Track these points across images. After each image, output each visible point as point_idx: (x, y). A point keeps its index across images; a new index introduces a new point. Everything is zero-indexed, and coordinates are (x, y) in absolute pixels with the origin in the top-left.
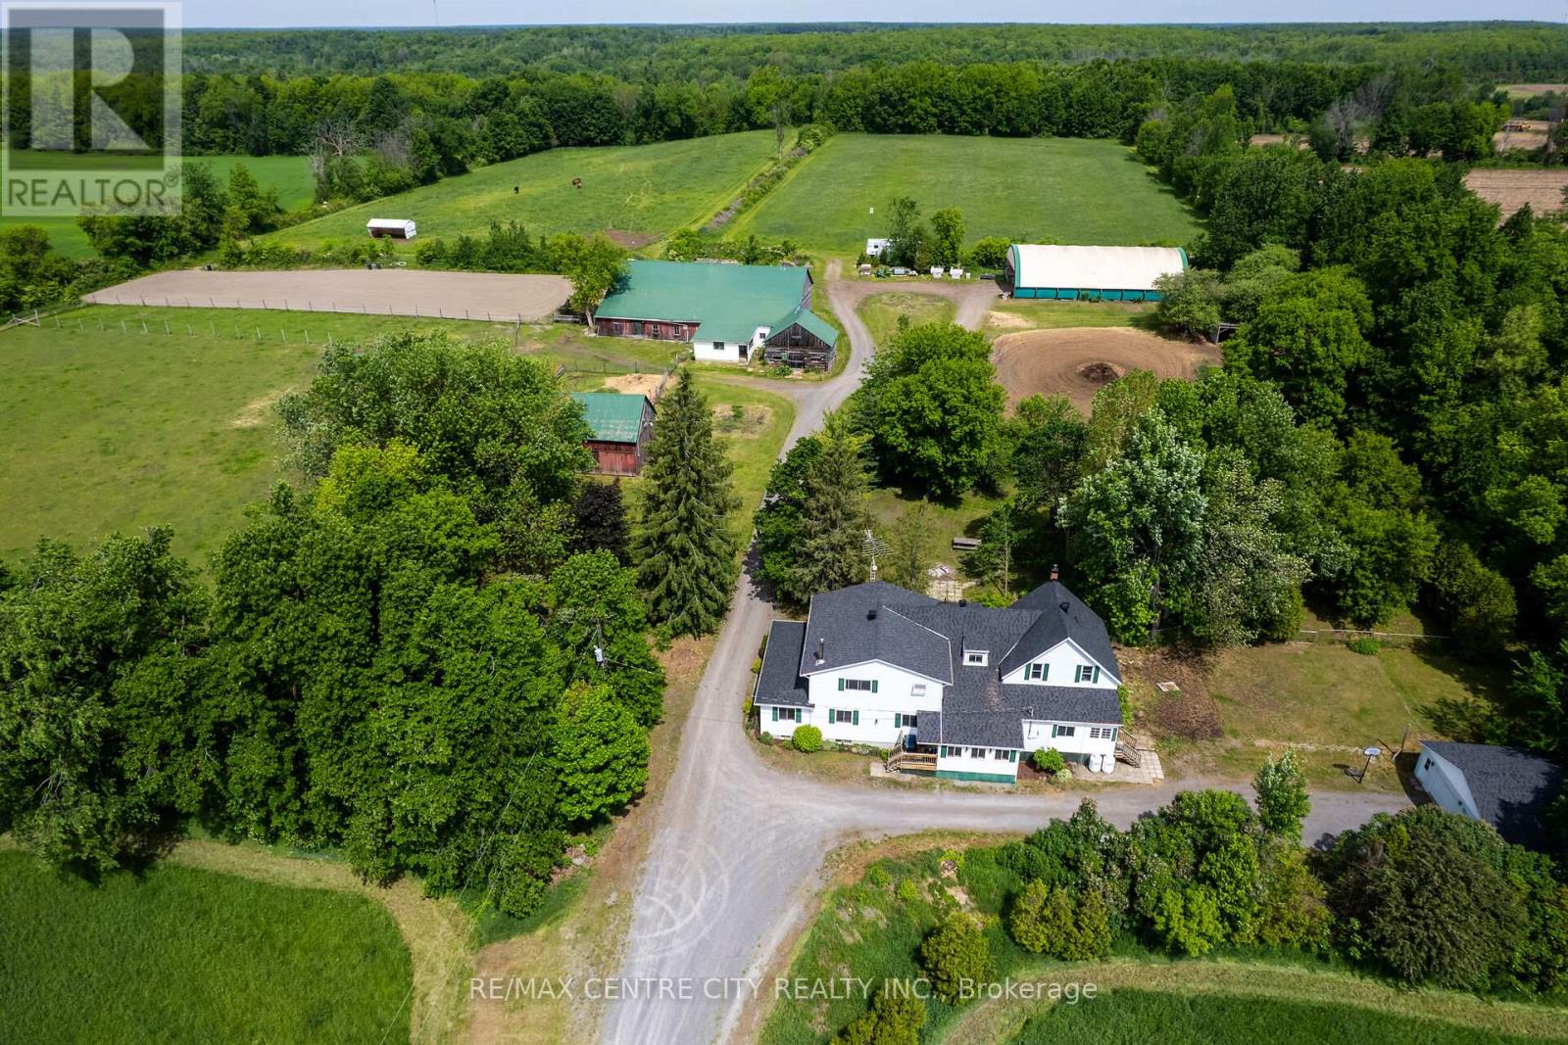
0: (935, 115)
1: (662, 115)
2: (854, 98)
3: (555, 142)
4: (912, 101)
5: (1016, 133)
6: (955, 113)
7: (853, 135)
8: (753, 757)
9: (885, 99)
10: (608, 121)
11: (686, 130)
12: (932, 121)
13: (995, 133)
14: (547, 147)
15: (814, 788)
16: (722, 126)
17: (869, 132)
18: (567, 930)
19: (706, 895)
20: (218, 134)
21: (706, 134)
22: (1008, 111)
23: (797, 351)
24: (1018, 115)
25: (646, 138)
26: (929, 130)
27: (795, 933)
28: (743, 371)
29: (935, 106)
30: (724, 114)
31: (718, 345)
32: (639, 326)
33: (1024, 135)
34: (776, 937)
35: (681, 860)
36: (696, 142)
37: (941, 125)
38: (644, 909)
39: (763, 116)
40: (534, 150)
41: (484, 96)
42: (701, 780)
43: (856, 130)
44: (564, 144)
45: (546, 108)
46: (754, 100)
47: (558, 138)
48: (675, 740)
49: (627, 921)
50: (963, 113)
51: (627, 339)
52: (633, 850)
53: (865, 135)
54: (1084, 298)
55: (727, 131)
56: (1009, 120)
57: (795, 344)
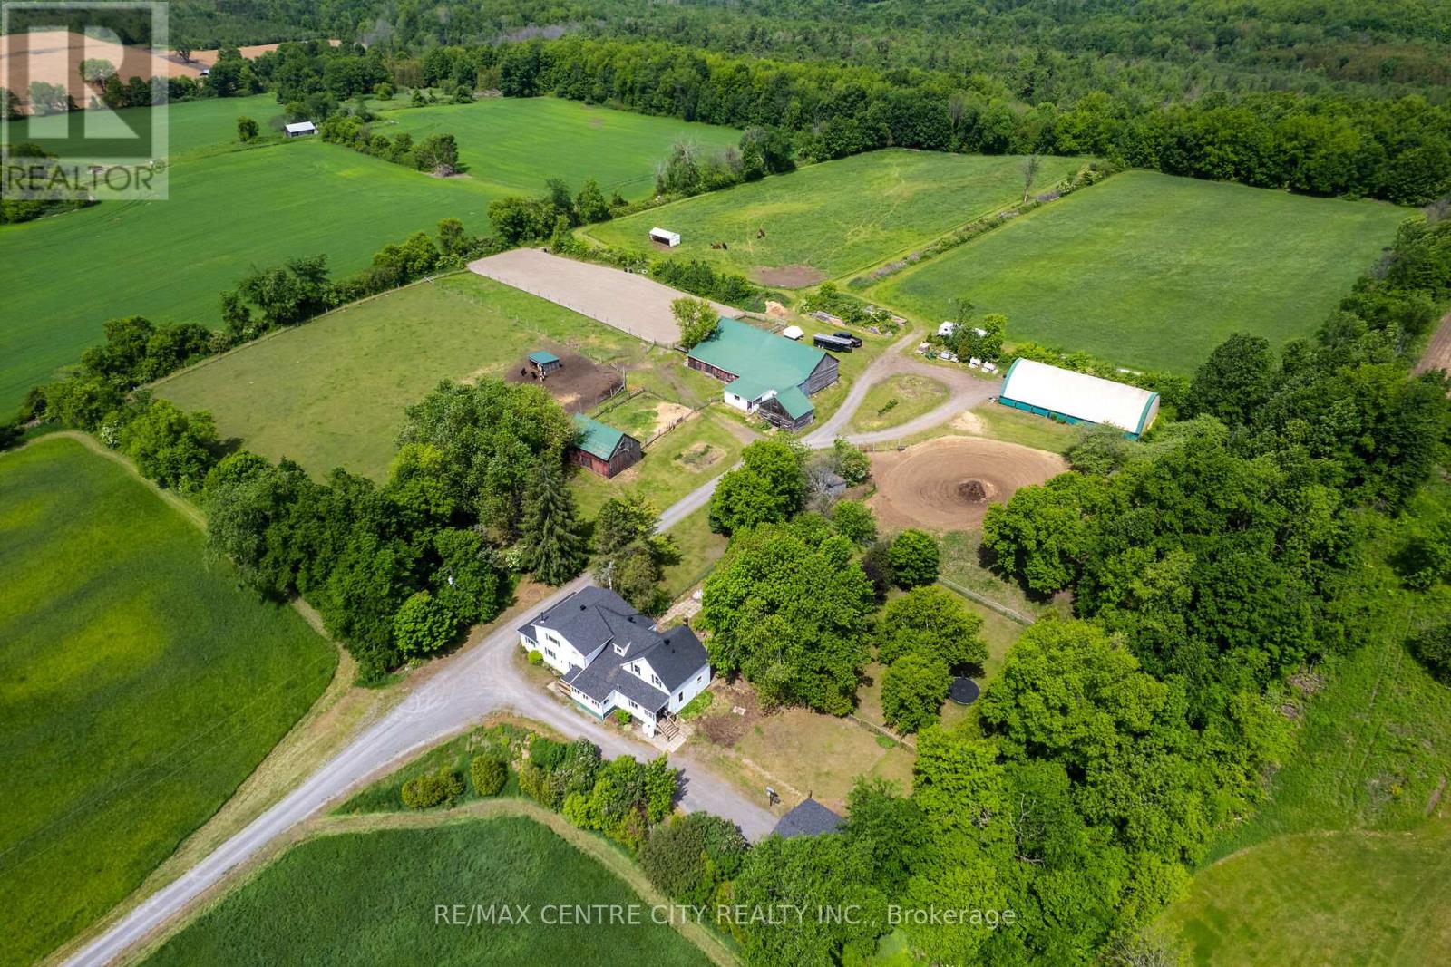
0: (1234, 163)
1: (980, 132)
2: (1156, 137)
3: (890, 142)
4: (1209, 148)
5: (1314, 192)
6: (1253, 164)
7: (1151, 172)
8: (510, 655)
9: (1181, 143)
10: (937, 129)
11: (997, 147)
12: (1230, 168)
13: (1296, 190)
14: (884, 146)
15: (518, 680)
16: (1031, 146)
17: (1163, 171)
18: (382, 693)
19: (436, 704)
20: (667, 102)
21: (1014, 152)
22: (1308, 170)
23: (775, 415)
24: (1321, 174)
25: (964, 148)
26: (1226, 177)
27: (451, 735)
28: (743, 420)
29: (1237, 154)
30: (1035, 137)
31: (737, 397)
32: (709, 369)
33: (1325, 195)
34: (442, 733)
35: (440, 686)
36: (1006, 158)
37: (1237, 173)
38: (410, 700)
39: (1068, 143)
40: (867, 149)
41: (845, 98)
42: (479, 657)
43: (1152, 167)
44: (898, 145)
45: (889, 114)
46: (1061, 129)
47: (894, 138)
48: (489, 633)
49: (402, 701)
50: (1262, 165)
51: (702, 373)
52: (429, 675)
53: (1159, 174)
54: (1053, 418)
55: (1033, 152)
56: (1309, 179)
57: (775, 411)
